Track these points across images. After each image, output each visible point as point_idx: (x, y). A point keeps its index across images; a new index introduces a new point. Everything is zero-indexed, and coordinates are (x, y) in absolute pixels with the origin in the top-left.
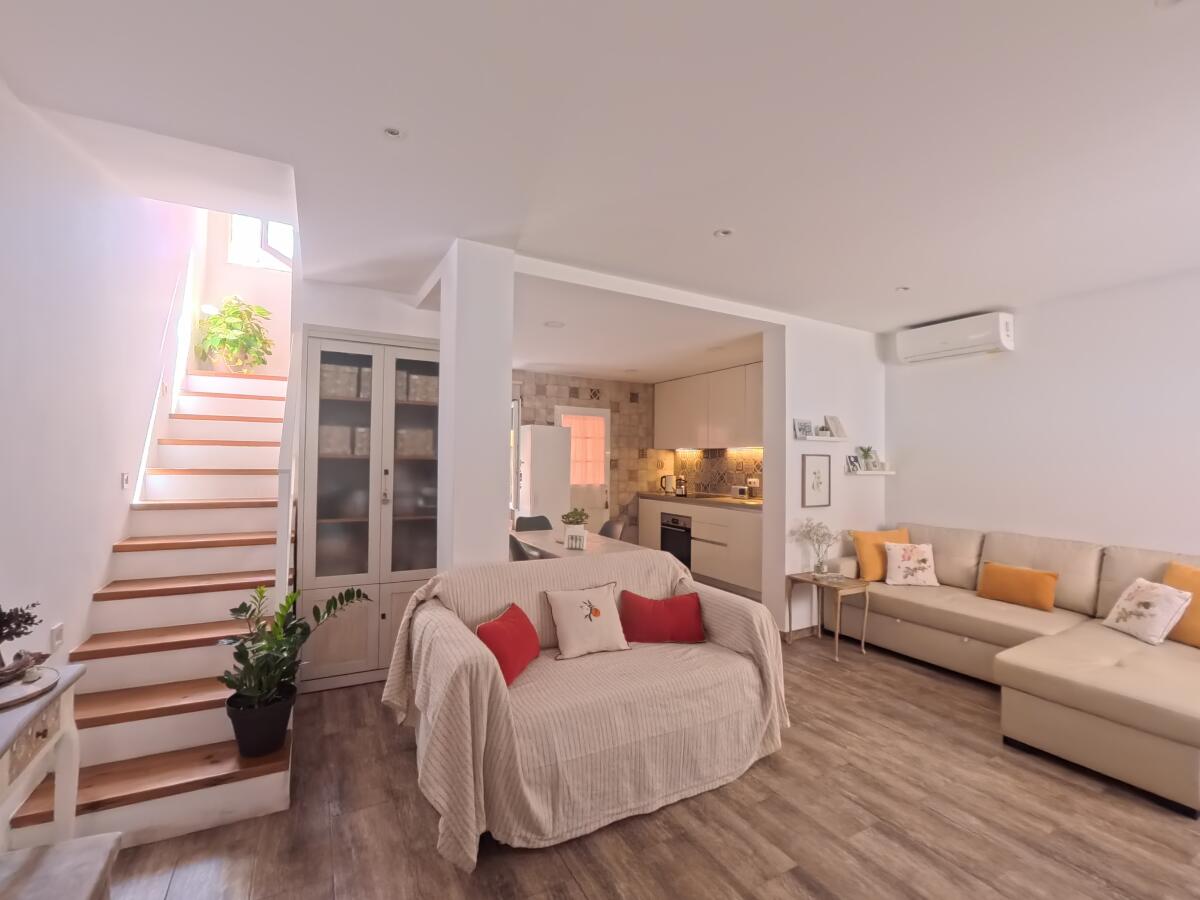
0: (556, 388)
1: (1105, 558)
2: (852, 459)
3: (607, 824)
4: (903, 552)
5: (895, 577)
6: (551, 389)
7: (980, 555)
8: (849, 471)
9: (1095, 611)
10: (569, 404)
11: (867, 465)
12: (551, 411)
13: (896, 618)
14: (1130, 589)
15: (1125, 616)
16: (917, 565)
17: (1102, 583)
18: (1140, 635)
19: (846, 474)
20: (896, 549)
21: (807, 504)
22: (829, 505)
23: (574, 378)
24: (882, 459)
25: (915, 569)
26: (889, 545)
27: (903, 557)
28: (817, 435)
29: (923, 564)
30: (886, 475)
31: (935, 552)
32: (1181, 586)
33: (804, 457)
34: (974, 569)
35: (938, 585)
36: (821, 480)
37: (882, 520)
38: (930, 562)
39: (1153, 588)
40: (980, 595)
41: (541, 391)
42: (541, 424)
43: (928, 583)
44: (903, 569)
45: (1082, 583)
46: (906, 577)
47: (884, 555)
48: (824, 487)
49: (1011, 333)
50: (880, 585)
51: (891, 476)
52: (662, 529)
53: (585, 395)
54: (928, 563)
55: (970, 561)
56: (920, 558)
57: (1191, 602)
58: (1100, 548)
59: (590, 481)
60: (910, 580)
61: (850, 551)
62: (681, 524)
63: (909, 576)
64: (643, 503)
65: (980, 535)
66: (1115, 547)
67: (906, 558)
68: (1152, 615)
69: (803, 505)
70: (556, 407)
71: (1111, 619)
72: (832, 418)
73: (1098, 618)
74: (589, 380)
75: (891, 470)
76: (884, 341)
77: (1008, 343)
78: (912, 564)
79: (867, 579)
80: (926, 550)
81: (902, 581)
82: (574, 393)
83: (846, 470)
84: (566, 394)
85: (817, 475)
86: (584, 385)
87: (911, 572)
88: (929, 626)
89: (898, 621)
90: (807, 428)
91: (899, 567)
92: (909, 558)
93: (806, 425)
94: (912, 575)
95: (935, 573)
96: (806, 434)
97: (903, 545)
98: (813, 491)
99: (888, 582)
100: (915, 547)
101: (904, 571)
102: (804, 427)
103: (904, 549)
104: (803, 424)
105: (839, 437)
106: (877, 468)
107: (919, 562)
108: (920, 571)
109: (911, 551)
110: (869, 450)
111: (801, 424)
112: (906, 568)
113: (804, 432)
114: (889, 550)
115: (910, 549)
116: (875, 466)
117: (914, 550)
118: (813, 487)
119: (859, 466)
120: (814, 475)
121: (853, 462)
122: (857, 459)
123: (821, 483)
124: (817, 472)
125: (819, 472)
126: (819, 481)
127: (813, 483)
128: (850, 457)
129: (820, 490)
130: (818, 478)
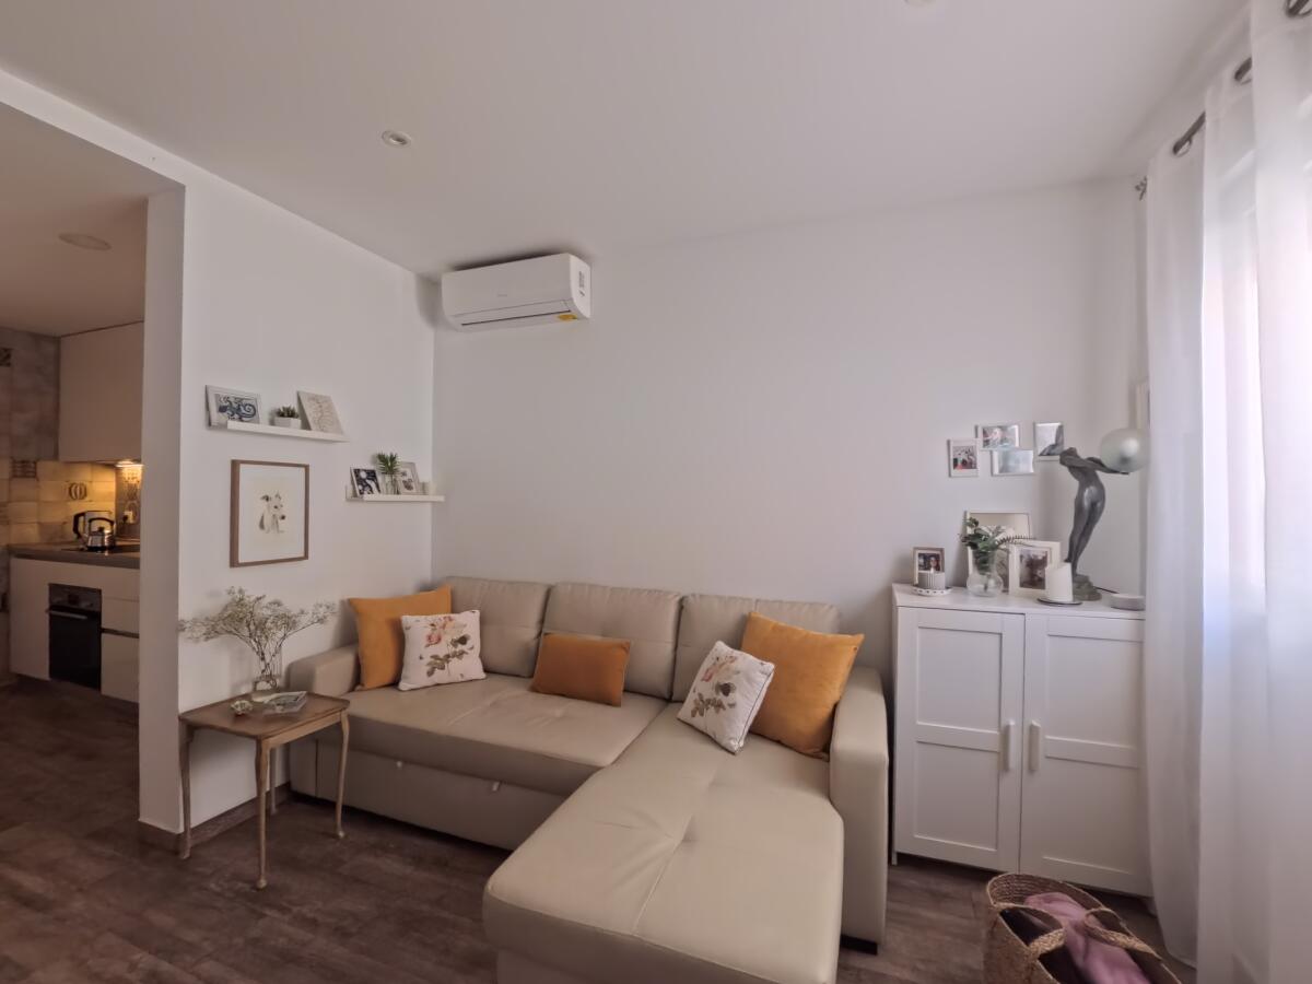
1: (684, 612)
2: (363, 475)
4: (429, 630)
5: (416, 675)
7: (542, 621)
8: (355, 495)
9: (671, 694)
11: (394, 483)
13: (397, 759)
14: (707, 664)
15: (703, 705)
16: (451, 650)
17: (680, 648)
18: (718, 739)
19: (348, 500)
20: (418, 626)
21: (241, 561)
22: (305, 558)
24: (425, 474)
25: (448, 656)
26: (407, 620)
27: (429, 638)
28: (272, 423)
29: (460, 647)
30: (433, 502)
31: (483, 621)
32: (763, 655)
33: (235, 465)
34: (534, 643)
35: (483, 675)
36: (284, 511)
37: (426, 573)
38: (475, 640)
39: (733, 659)
40: (534, 689)
43: (468, 677)
44: (428, 659)
45: (656, 654)
46: (430, 673)
47: (400, 636)
48: (293, 525)
49: (587, 290)
50: (390, 692)
51: (439, 502)
52: (52, 618)
54: (469, 643)
55: (529, 633)
56: (456, 637)
57: (774, 678)
58: (678, 599)
60: (439, 676)
61: (350, 635)
62: (84, 605)
63: (437, 672)
64: (16, 563)
65: (545, 589)
66: (694, 595)
67: (434, 639)
68: (732, 706)
69: (234, 562)
71: (685, 711)
72: (315, 398)
73: (676, 702)
75: (438, 493)
76: (430, 287)
77: (582, 305)
78: (442, 649)
79: (367, 686)
80: (469, 622)
81: (428, 681)
83: (350, 494)
85: (274, 502)
87: (439, 663)
88: (441, 768)
89: (399, 764)
90: (242, 408)
91: (421, 658)
92: (439, 639)
93: (239, 401)
94: (443, 668)
95: (481, 656)
96: (240, 419)
97: (431, 618)
98: (262, 532)
99: (403, 685)
100: (451, 620)
101: (429, 664)
102: (235, 406)
103: (433, 625)
104: (232, 400)
105: (322, 430)
106: (414, 491)
107: (455, 643)
108: (456, 659)
109: (444, 627)
110: (393, 459)
111: (227, 399)
112: (432, 657)
113: (236, 416)
114: (408, 628)
115: (441, 623)
116: (408, 487)
117: (449, 624)
118: (262, 526)
119: (378, 486)
120: (264, 501)
121: (364, 481)
122: (372, 475)
123: (283, 518)
124: (272, 495)
125: (277, 496)
126: (279, 514)
127: (263, 517)
128: (357, 472)
129: (280, 529)
130: (276, 507)
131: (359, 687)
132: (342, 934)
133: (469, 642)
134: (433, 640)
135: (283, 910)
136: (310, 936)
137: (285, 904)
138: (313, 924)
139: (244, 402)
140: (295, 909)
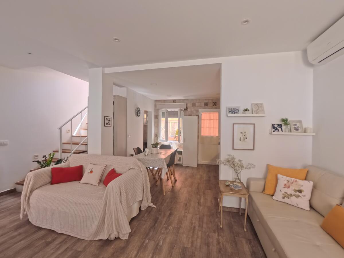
0: (199, 103)
3: (48, 228)
4: (286, 182)
5: (279, 196)
6: (197, 104)
10: (204, 108)
11: (290, 128)
12: (197, 111)
16: (293, 193)
20: (283, 179)
22: (254, 150)
23: (206, 100)
25: (291, 195)
26: (279, 176)
27: (285, 185)
29: (298, 193)
30: (313, 136)
31: (314, 187)
33: (233, 124)
35: (308, 209)
36: (247, 136)
38: (307, 193)
41: (194, 105)
42: (194, 116)
43: (299, 206)
44: (283, 192)
46: (284, 198)
47: (276, 181)
48: (250, 140)
50: (270, 197)
51: (315, 136)
53: (211, 105)
56: (297, 189)
59: (212, 135)
60: (286, 200)
63: (286, 198)
69: (233, 148)
70: (199, 110)
72: (257, 104)
74: (212, 100)
75: (313, 132)
78: (290, 191)
81: (281, 200)
82: (206, 104)
83: (270, 132)
84: (203, 104)
86: (210, 101)
87: (287, 196)
90: (235, 111)
91: (281, 191)
92: (289, 187)
93: (234, 109)
94: (288, 198)
95: (310, 201)
96: (234, 114)
97: (288, 178)
98: (240, 141)
99: (274, 197)
100: (296, 181)
101: (283, 194)
102: (233, 110)
103: (288, 181)
104: (233, 109)
105: (257, 114)
106: (300, 131)
107: (296, 191)
108: (295, 197)
109: (292, 183)
110: (287, 120)
111: (231, 109)
112: (285, 192)
113: (233, 113)
114: (279, 179)
115: (291, 182)
116: (296, 129)
117: (295, 183)
118: (240, 140)
119: (282, 129)
120: (241, 134)
121: (276, 128)
122: (280, 126)
123: (247, 138)
124: (243, 132)
125: (245, 132)
126: (245, 137)
127: (241, 138)
128: (273, 125)
129: (246, 141)
130: (244, 135)
131: (263, 192)
132: (220, 250)
133: (302, 193)
134: (286, 186)
135: (218, 235)
136: (215, 245)
137: (220, 234)
138: (219, 243)
139: (236, 109)
140: (220, 237)
